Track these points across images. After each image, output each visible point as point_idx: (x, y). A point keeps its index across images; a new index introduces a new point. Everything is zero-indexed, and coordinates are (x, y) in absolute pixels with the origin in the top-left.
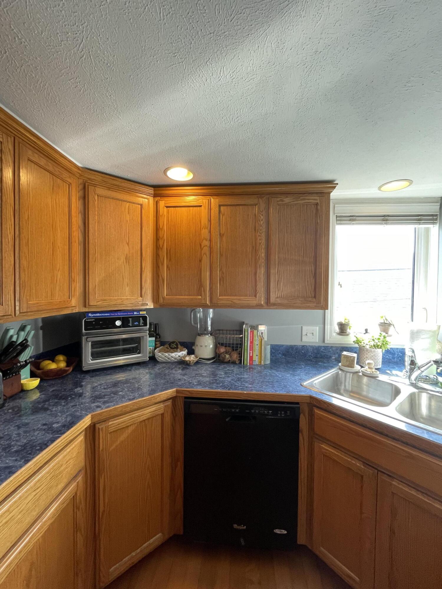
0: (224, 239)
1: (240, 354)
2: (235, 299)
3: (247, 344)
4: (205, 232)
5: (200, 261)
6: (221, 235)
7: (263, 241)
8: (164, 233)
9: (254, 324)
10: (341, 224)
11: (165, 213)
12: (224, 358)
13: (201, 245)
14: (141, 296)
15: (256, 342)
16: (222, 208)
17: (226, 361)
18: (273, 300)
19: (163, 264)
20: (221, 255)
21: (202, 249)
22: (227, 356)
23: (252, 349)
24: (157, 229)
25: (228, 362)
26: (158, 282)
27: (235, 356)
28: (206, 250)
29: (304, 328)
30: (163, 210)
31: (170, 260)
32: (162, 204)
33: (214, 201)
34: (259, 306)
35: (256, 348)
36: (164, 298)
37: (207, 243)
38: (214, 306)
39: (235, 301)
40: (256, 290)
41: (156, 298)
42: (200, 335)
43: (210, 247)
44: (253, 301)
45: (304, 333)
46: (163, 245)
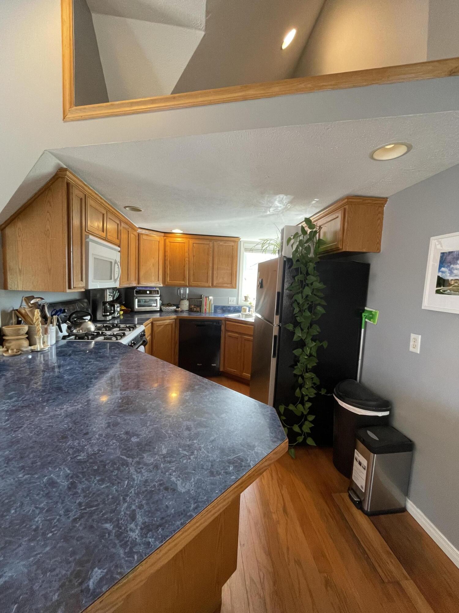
0: (195, 257)
1: (201, 309)
2: (199, 283)
3: (204, 303)
4: (187, 254)
5: (184, 267)
6: (194, 256)
7: (211, 260)
8: (168, 254)
9: (207, 296)
10: (246, 252)
11: (169, 245)
12: (194, 310)
13: (185, 260)
14: (158, 281)
15: (208, 303)
16: (194, 244)
17: (194, 311)
18: (215, 284)
19: (167, 267)
20: (193, 265)
21: (185, 262)
22: (195, 309)
23: (206, 305)
24: (165, 252)
25: (195, 312)
26: (165, 275)
27: (198, 309)
28: (187, 262)
29: (229, 298)
30: (168, 243)
31: (171, 265)
32: (167, 241)
33: (191, 241)
34: (209, 287)
35: (208, 305)
36: (168, 282)
37: (187, 259)
38: (189, 286)
39: (199, 284)
40: (208, 280)
41: (164, 281)
42: (182, 300)
43: (189, 261)
44: (207, 285)
45: (229, 300)
46: (168, 259)
